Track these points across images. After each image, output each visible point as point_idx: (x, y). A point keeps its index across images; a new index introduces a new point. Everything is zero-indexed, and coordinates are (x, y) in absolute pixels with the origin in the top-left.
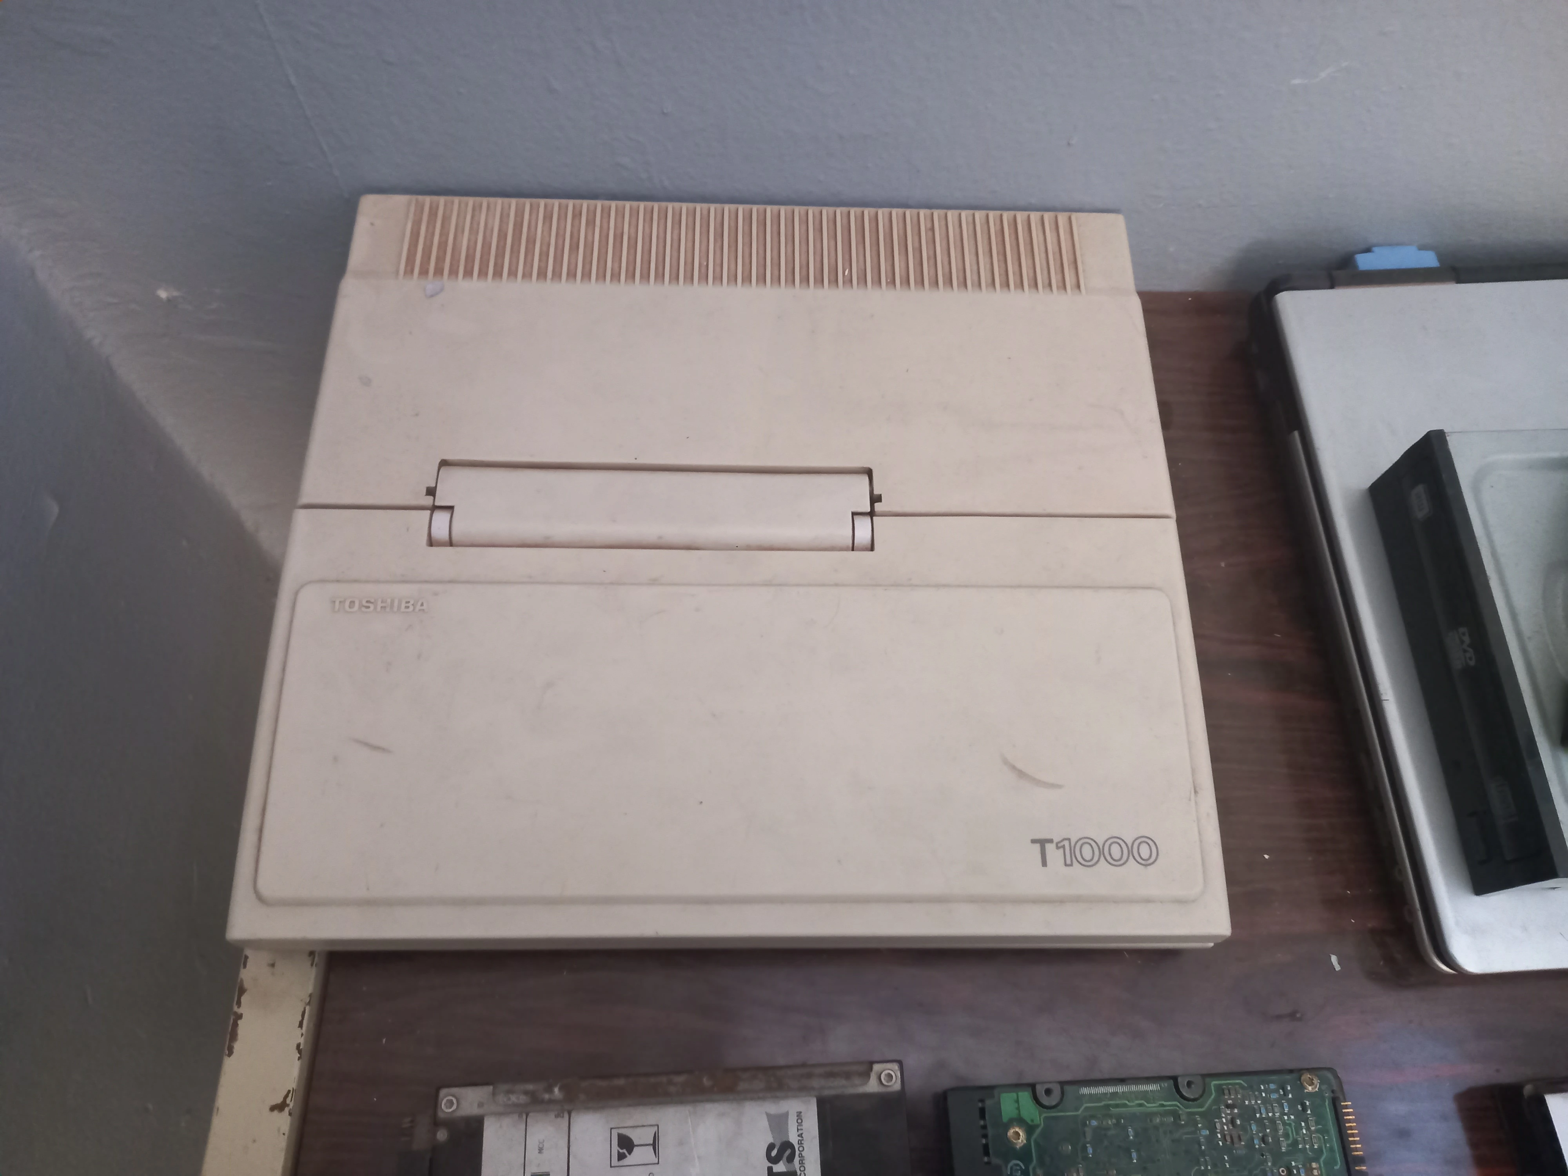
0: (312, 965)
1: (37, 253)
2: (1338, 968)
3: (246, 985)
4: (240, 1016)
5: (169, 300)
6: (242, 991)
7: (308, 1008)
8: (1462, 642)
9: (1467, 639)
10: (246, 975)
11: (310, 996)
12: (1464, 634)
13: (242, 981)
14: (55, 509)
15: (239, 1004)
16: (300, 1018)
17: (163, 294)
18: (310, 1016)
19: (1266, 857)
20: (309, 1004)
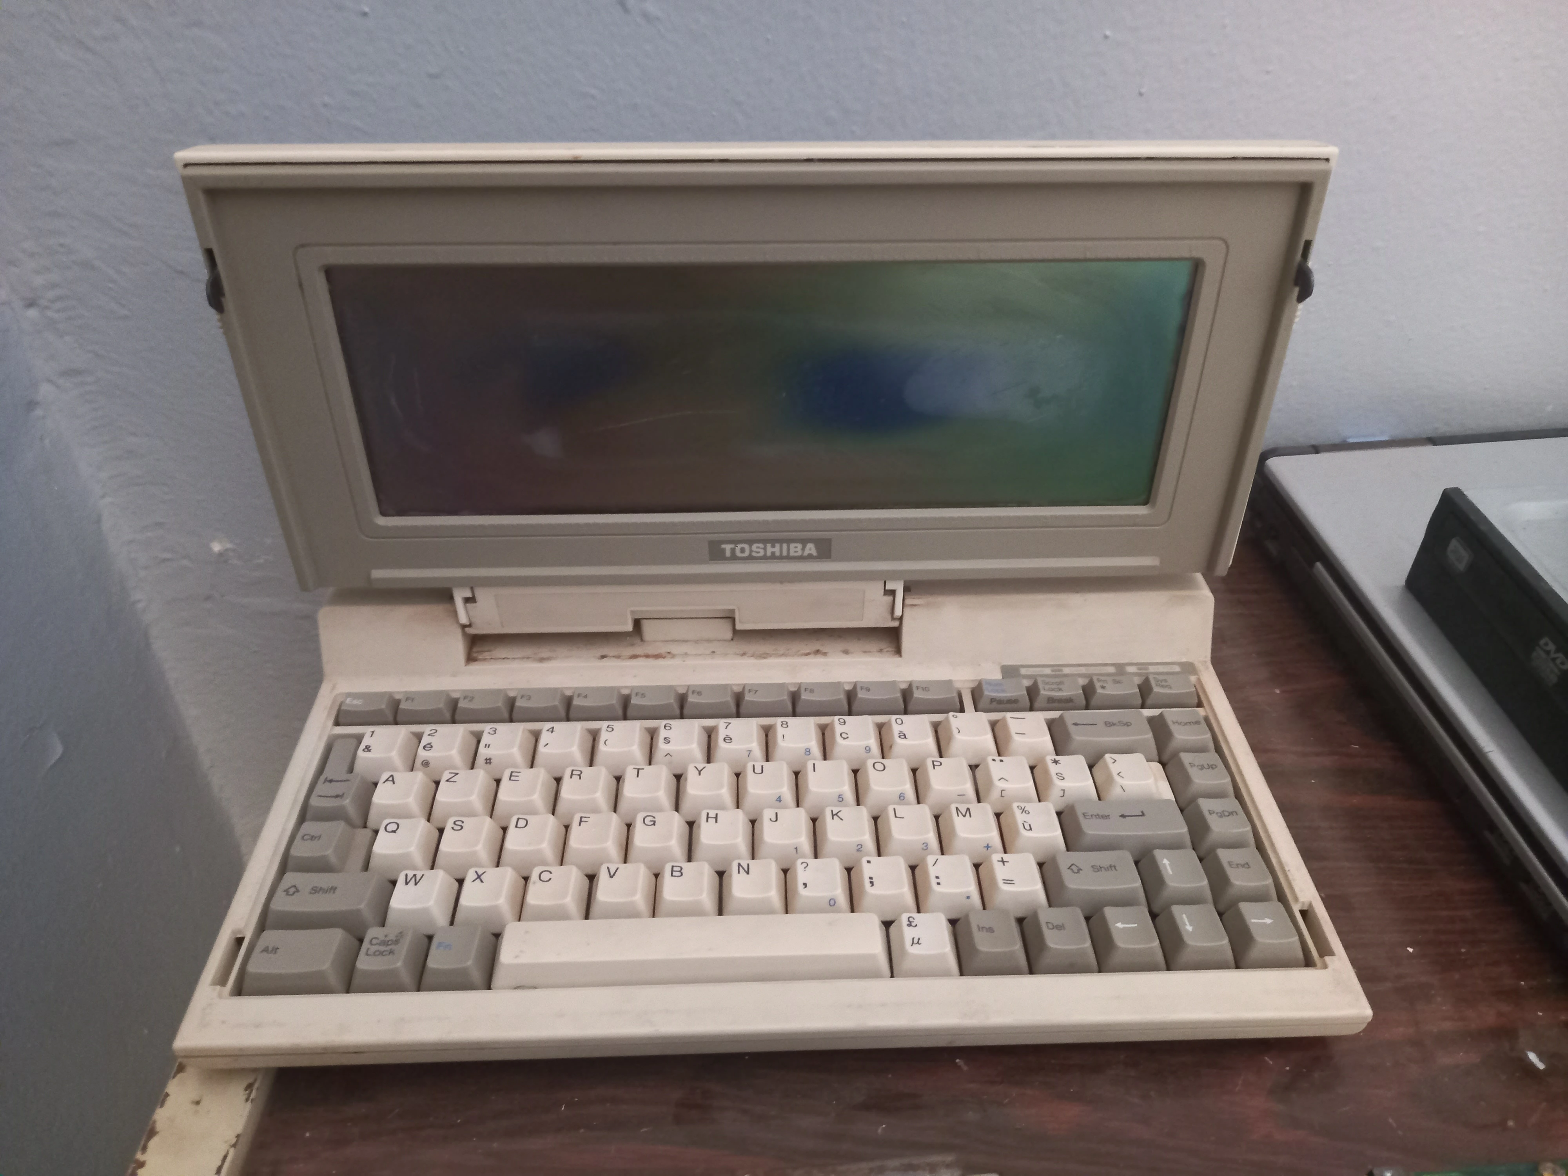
0: (247, 1100)
1: (108, 500)
2: (1541, 1066)
3: (159, 1126)
4: (142, 1165)
5: (221, 554)
6: (152, 1133)
7: (232, 1152)
8: (1548, 653)
9: (1551, 647)
10: (161, 1116)
11: (238, 1136)
12: (1546, 644)
13: (154, 1122)
14: (59, 750)
15: (144, 1149)
16: (219, 1163)
17: (216, 547)
18: (233, 1162)
19: (1411, 950)
20: (234, 1146)
